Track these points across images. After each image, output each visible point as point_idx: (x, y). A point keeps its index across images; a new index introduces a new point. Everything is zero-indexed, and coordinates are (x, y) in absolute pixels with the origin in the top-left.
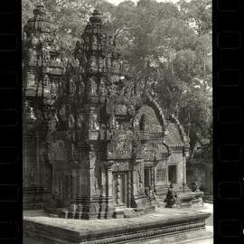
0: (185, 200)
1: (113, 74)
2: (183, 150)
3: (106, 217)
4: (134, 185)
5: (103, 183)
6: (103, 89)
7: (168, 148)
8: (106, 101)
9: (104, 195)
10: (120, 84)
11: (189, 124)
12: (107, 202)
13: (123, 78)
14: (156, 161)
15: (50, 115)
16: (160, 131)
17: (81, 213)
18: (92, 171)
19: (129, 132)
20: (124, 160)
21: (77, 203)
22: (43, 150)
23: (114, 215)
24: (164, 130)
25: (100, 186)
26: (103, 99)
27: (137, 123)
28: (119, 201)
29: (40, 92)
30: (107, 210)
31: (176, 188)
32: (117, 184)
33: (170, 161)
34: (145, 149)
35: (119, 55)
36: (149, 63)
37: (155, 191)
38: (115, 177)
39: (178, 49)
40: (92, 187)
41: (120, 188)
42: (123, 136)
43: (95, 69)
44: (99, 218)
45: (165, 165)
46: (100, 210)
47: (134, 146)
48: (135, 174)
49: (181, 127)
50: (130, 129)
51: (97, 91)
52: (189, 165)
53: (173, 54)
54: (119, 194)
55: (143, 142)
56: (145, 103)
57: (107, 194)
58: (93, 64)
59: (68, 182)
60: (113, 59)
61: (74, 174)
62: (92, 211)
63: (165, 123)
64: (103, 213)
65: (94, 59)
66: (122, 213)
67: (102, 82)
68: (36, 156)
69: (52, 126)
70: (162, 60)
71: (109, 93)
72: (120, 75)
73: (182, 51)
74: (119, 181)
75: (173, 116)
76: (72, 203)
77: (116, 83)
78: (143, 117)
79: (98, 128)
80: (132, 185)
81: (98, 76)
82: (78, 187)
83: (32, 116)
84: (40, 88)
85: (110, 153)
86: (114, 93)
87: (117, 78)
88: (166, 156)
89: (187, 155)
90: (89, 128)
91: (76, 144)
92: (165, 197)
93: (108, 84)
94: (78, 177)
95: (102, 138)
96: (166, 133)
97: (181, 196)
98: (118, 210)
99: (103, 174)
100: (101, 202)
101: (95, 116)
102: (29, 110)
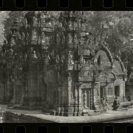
0: (124, 106)
1: (82, 31)
2: (123, 77)
3: (77, 115)
4: (94, 97)
5: (76, 95)
6: (76, 41)
7: (114, 75)
8: (78, 47)
9: (77, 102)
10: (86, 37)
11: (127, 62)
12: (78, 106)
13: (87, 34)
14: (107, 83)
15: (45, 56)
16: (110, 65)
17: (63, 112)
18: (70, 88)
19: (91, 66)
20: (89, 82)
21: (61, 107)
22: (41, 76)
23: (83, 114)
24: (112, 65)
25: (74, 97)
26: (76, 46)
27: (96, 60)
28: (86, 106)
29: (39, 42)
30: (78, 111)
31: (119, 99)
32: (84, 96)
33: (115, 83)
34: (101, 76)
35: (85, 20)
36: (103, 25)
37: (107, 101)
38: (83, 92)
39: (120, 17)
40: (70, 98)
41: (86, 98)
42: (87, 68)
43: (71, 29)
44: (74, 115)
45: (112, 86)
46: (74, 111)
47: (94, 74)
48: (95, 90)
49: (122, 63)
50: (92, 63)
51: (73, 41)
52: (126, 86)
53: (117, 20)
54: (86, 102)
55: (100, 71)
56: (101, 49)
57: (78, 102)
58: (70, 25)
59: (56, 94)
60: (82, 22)
61: (59, 90)
62: (69, 112)
63: (113, 61)
64: (76, 113)
65: (70, 22)
66: (87, 113)
67: (75, 36)
68: (37, 79)
69: (47, 62)
70: (111, 23)
71: (79, 43)
72: (86, 32)
73: (123, 19)
74: (86, 94)
75: (117, 56)
76: (58, 107)
77: (84, 37)
78: (99, 57)
79: (73, 63)
80: (93, 97)
81: (73, 33)
82: (61, 97)
83: (35, 56)
84: (40, 40)
85: (80, 78)
86: (82, 42)
87: (84, 34)
88: (113, 80)
89: (126, 80)
90: (68, 63)
91: (60, 73)
92: (112, 104)
93: (79, 37)
94: (61, 92)
95: (75, 69)
96: (113, 66)
97: (122, 104)
98: (84, 111)
99: (76, 90)
100: (75, 106)
101: (71, 56)
102: (33, 53)
